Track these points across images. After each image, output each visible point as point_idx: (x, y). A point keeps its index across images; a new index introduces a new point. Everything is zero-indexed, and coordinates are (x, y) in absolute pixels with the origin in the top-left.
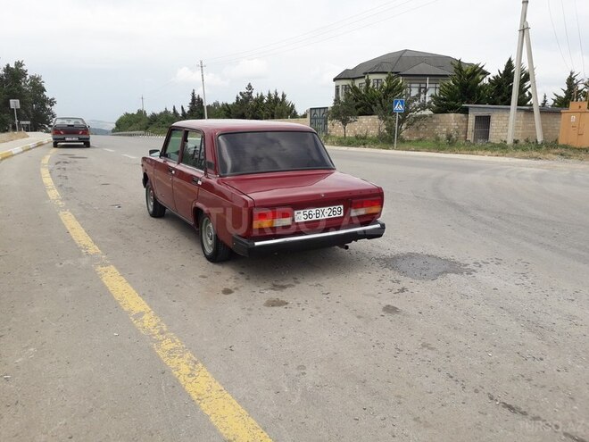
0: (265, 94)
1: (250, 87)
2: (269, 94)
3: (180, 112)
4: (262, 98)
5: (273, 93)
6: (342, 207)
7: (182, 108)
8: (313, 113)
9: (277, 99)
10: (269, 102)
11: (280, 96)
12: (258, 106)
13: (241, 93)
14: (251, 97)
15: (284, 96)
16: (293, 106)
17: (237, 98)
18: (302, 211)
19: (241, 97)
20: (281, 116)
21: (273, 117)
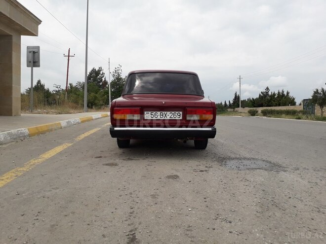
0: (276, 92)
1: (267, 89)
2: (279, 92)
3: (228, 104)
4: (274, 94)
5: (281, 91)
6: (181, 113)
7: (229, 102)
8: (305, 103)
9: (283, 95)
10: (278, 97)
11: (285, 93)
12: (271, 99)
13: (262, 92)
14: (268, 95)
15: (288, 93)
16: (294, 99)
17: (260, 95)
18: (150, 112)
19: (262, 95)
20: (285, 105)
21: (279, 105)
